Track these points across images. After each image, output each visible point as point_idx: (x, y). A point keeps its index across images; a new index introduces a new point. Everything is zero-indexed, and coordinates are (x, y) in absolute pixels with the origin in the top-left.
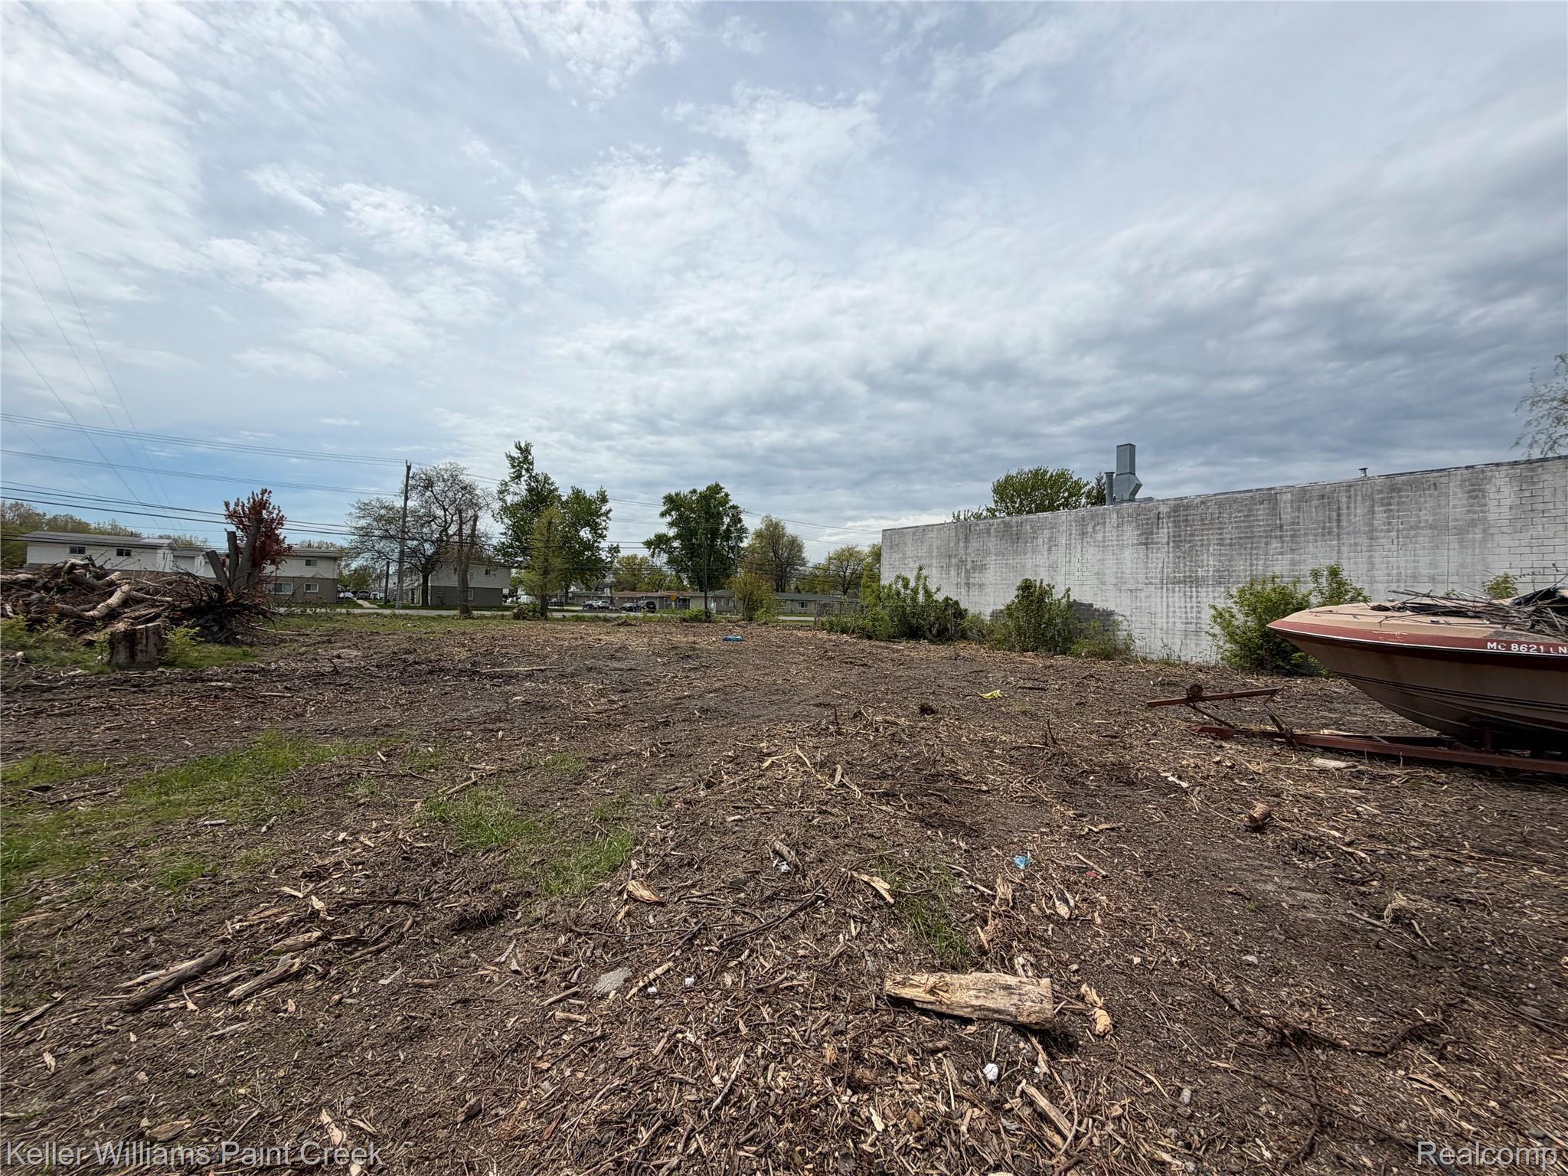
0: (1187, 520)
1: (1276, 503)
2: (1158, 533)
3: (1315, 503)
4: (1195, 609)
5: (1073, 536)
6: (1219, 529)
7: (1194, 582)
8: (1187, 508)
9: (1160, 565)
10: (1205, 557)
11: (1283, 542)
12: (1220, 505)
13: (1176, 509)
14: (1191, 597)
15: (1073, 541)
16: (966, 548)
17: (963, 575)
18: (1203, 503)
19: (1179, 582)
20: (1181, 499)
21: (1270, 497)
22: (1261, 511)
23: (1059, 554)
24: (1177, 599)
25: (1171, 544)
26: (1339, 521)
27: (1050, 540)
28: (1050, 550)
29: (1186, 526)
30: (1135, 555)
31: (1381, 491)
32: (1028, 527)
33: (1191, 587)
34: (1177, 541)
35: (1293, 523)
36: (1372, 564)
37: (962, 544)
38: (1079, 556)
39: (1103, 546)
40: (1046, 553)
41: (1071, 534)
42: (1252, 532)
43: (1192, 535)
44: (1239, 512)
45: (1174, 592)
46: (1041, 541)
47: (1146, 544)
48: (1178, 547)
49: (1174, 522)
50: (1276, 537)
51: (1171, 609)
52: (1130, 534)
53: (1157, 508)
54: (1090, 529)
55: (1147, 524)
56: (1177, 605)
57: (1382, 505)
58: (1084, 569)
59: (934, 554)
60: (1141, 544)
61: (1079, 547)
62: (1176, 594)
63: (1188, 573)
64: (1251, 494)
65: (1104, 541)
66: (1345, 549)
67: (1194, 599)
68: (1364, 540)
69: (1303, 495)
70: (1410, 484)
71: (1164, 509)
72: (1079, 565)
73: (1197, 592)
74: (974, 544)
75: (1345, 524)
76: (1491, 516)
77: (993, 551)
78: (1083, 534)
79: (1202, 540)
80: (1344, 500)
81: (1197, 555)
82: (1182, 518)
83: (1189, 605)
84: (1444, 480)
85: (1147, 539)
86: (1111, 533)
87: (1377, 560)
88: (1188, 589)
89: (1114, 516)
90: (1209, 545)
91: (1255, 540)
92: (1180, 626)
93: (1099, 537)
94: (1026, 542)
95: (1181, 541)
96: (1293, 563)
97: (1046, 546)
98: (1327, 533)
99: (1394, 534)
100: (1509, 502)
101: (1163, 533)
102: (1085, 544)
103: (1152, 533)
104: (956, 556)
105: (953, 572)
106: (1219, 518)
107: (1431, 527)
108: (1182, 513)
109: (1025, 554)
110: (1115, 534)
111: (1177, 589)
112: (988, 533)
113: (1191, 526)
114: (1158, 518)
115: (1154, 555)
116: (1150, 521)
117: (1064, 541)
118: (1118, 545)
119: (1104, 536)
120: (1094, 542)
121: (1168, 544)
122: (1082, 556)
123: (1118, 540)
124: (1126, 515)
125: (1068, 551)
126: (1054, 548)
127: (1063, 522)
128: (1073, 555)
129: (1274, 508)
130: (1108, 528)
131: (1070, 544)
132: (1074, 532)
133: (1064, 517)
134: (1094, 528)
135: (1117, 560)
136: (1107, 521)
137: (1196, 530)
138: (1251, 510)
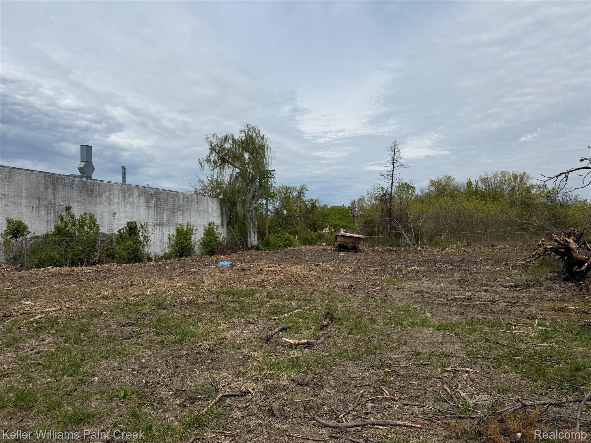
0: (159, 199)
2: (151, 203)
3: (186, 199)
4: (162, 236)
7: (161, 224)
8: (159, 193)
9: (152, 217)
11: (181, 212)
13: (156, 193)
14: (161, 231)
16: (54, 194)
17: (52, 215)
18: (163, 193)
19: (158, 225)
22: (176, 199)
24: (157, 232)
25: (155, 208)
26: (190, 206)
27: (110, 197)
28: (109, 204)
29: (159, 201)
32: (97, 188)
33: (161, 227)
34: (157, 207)
37: (50, 191)
39: (132, 205)
40: (107, 205)
41: (119, 197)
43: (161, 205)
44: (172, 198)
46: (104, 197)
47: (148, 207)
48: (157, 210)
49: (156, 199)
50: (179, 209)
51: (156, 236)
52: (142, 202)
54: (127, 196)
56: (157, 234)
59: (24, 195)
60: (146, 206)
61: (123, 204)
62: (157, 230)
65: (133, 203)
66: (191, 215)
67: (162, 232)
71: (153, 192)
72: (124, 214)
73: (163, 229)
74: (60, 193)
75: (191, 208)
77: (75, 199)
78: (124, 197)
79: (163, 208)
80: (191, 200)
82: (158, 197)
83: (161, 234)
85: (148, 204)
86: (136, 200)
88: (160, 228)
89: (136, 191)
91: (176, 210)
92: (158, 243)
93: (131, 200)
94: (96, 197)
95: (158, 207)
96: (183, 219)
97: (107, 202)
98: (188, 210)
100: (211, 207)
101: (153, 203)
102: (126, 203)
103: (149, 202)
104: (45, 199)
105: (43, 212)
106: (167, 200)
107: (203, 211)
108: (158, 195)
109: (96, 204)
110: (137, 200)
111: (157, 228)
112: (72, 186)
114: (151, 196)
115: (150, 212)
116: (149, 197)
117: (116, 199)
118: (138, 206)
119: (133, 201)
120: (129, 202)
121: (154, 208)
122: (124, 209)
123: (138, 203)
124: (141, 192)
125: (118, 206)
126: (111, 203)
127: (115, 189)
128: (120, 209)
129: (179, 199)
130: (135, 197)
131: (119, 202)
132: (120, 195)
133: (115, 186)
134: (129, 195)
135: (138, 213)
136: (134, 193)
137: (162, 203)
138: (174, 199)
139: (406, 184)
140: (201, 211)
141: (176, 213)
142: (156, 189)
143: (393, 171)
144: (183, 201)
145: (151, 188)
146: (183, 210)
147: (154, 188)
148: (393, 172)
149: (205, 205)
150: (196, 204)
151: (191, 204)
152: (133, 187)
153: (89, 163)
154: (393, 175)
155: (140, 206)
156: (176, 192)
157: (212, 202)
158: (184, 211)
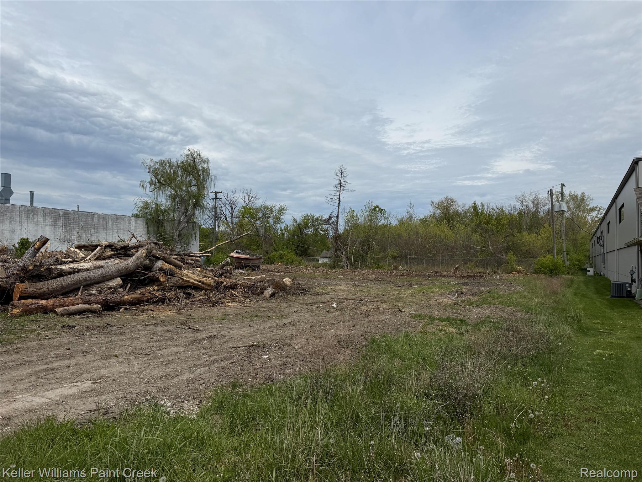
0: (68, 219)
1: (93, 218)
2: (59, 222)
3: (102, 219)
5: (23, 218)
6: (78, 223)
8: (69, 214)
9: (60, 234)
10: (74, 232)
11: (95, 230)
12: (79, 215)
13: (65, 214)
15: (23, 220)
18: (74, 213)
20: (67, 210)
21: (92, 215)
22: (90, 219)
23: (16, 226)
24: (65, 247)
25: (64, 227)
26: (107, 225)
27: (11, 218)
28: (10, 223)
29: (68, 220)
30: (50, 229)
31: (115, 219)
34: (65, 225)
35: (97, 224)
36: (113, 238)
38: (26, 227)
39: (37, 224)
40: (8, 224)
41: (21, 217)
42: (87, 226)
43: (70, 224)
44: (84, 218)
45: (64, 244)
46: (5, 218)
47: (55, 225)
48: (66, 228)
49: (65, 218)
50: (93, 228)
52: (48, 221)
53: (59, 212)
54: (31, 216)
55: (55, 218)
57: (115, 222)
58: (28, 233)
60: (53, 225)
61: (26, 223)
62: (65, 245)
63: (69, 238)
64: (86, 213)
65: (38, 222)
66: (108, 233)
68: (111, 232)
69: (99, 216)
70: (120, 218)
71: (61, 213)
72: (26, 231)
75: (108, 226)
76: (132, 229)
78: (28, 218)
79: (73, 226)
80: (108, 219)
81: (72, 232)
82: (67, 218)
84: (125, 218)
85: (55, 223)
86: (41, 219)
87: (114, 237)
89: (42, 212)
90: (75, 228)
91: (88, 228)
93: (35, 220)
95: (66, 226)
96: (97, 237)
97: (8, 221)
98: (104, 228)
99: (117, 230)
100: (134, 226)
101: (60, 222)
102: (29, 222)
103: (57, 222)
106: (78, 219)
107: (123, 230)
108: (67, 216)
111: (65, 243)
113: (70, 221)
114: (59, 216)
115: (58, 230)
116: (56, 217)
117: (18, 219)
118: (43, 224)
119: (38, 220)
120: (33, 222)
121: (62, 226)
122: (27, 227)
123: (43, 223)
124: (47, 213)
125: (20, 224)
126: (13, 222)
127: (18, 211)
128: (23, 227)
129: (93, 219)
130: (39, 217)
131: (21, 221)
132: (23, 216)
133: (18, 208)
134: (33, 216)
135: (43, 230)
136: (39, 214)
137: (71, 222)
138: (87, 218)
139: (378, 207)
140: (120, 229)
141: (88, 231)
142: (65, 210)
143: (340, 194)
144: (98, 220)
145: (59, 209)
146: (97, 228)
147: (63, 210)
148: (340, 196)
149: (127, 223)
150: (114, 223)
151: (108, 223)
152: (38, 208)
153: (8, 188)
154: (339, 198)
155: (45, 225)
156: (89, 212)
157: (136, 221)
158: (99, 229)
